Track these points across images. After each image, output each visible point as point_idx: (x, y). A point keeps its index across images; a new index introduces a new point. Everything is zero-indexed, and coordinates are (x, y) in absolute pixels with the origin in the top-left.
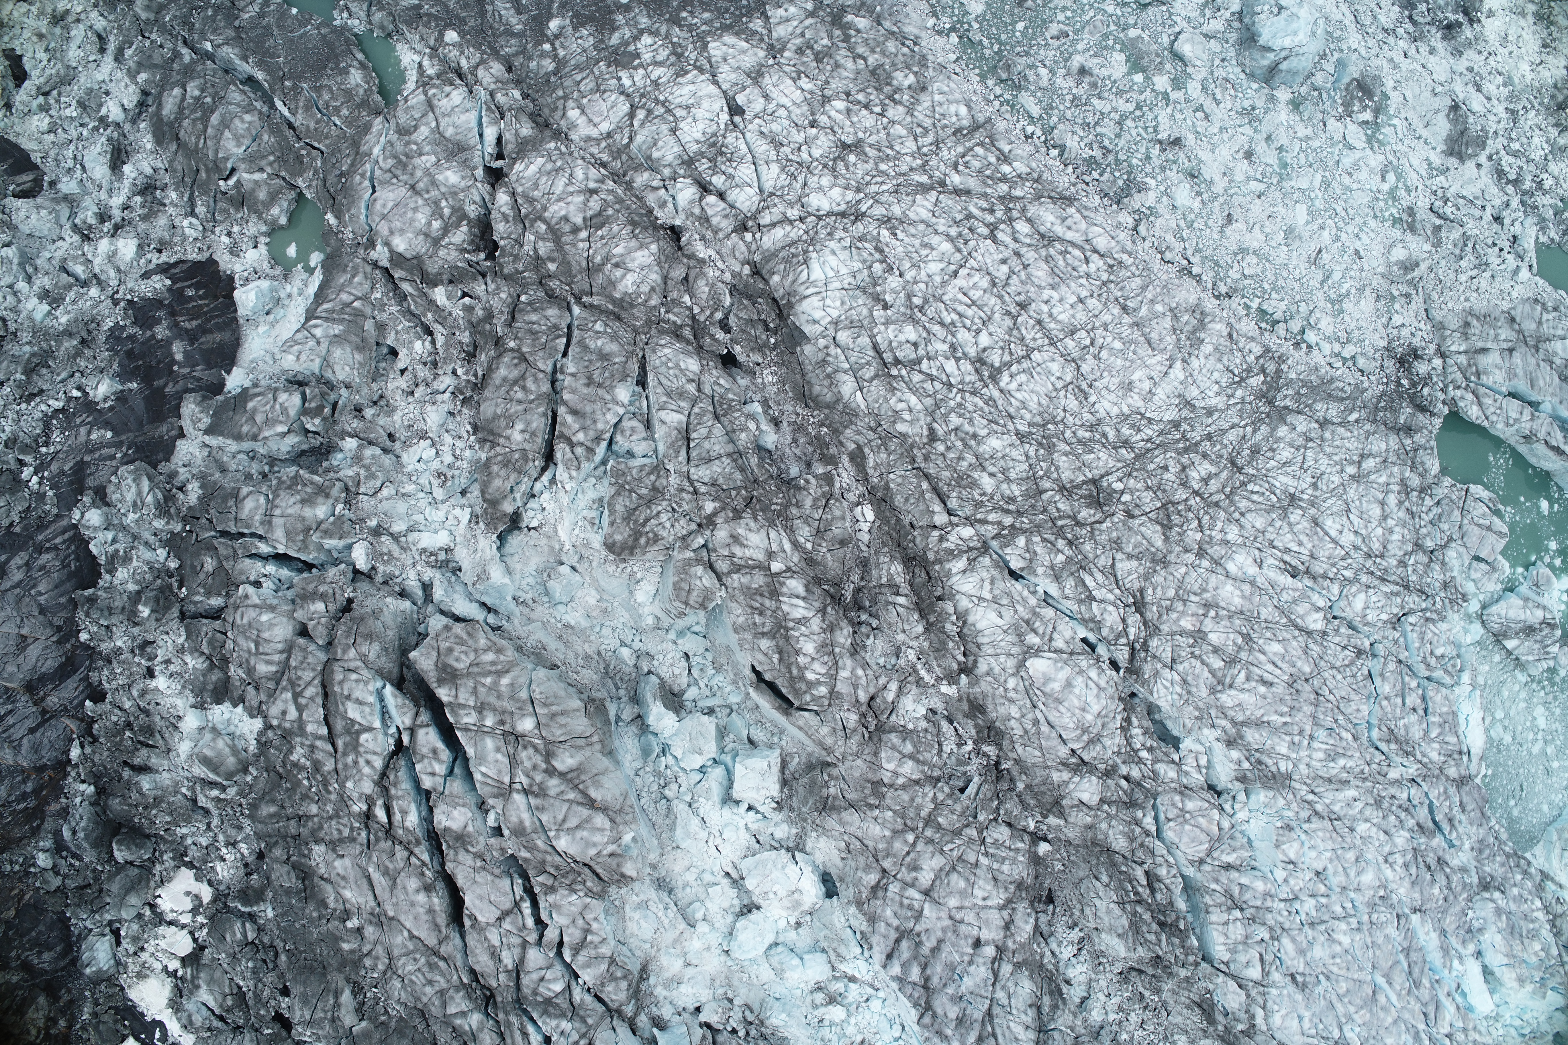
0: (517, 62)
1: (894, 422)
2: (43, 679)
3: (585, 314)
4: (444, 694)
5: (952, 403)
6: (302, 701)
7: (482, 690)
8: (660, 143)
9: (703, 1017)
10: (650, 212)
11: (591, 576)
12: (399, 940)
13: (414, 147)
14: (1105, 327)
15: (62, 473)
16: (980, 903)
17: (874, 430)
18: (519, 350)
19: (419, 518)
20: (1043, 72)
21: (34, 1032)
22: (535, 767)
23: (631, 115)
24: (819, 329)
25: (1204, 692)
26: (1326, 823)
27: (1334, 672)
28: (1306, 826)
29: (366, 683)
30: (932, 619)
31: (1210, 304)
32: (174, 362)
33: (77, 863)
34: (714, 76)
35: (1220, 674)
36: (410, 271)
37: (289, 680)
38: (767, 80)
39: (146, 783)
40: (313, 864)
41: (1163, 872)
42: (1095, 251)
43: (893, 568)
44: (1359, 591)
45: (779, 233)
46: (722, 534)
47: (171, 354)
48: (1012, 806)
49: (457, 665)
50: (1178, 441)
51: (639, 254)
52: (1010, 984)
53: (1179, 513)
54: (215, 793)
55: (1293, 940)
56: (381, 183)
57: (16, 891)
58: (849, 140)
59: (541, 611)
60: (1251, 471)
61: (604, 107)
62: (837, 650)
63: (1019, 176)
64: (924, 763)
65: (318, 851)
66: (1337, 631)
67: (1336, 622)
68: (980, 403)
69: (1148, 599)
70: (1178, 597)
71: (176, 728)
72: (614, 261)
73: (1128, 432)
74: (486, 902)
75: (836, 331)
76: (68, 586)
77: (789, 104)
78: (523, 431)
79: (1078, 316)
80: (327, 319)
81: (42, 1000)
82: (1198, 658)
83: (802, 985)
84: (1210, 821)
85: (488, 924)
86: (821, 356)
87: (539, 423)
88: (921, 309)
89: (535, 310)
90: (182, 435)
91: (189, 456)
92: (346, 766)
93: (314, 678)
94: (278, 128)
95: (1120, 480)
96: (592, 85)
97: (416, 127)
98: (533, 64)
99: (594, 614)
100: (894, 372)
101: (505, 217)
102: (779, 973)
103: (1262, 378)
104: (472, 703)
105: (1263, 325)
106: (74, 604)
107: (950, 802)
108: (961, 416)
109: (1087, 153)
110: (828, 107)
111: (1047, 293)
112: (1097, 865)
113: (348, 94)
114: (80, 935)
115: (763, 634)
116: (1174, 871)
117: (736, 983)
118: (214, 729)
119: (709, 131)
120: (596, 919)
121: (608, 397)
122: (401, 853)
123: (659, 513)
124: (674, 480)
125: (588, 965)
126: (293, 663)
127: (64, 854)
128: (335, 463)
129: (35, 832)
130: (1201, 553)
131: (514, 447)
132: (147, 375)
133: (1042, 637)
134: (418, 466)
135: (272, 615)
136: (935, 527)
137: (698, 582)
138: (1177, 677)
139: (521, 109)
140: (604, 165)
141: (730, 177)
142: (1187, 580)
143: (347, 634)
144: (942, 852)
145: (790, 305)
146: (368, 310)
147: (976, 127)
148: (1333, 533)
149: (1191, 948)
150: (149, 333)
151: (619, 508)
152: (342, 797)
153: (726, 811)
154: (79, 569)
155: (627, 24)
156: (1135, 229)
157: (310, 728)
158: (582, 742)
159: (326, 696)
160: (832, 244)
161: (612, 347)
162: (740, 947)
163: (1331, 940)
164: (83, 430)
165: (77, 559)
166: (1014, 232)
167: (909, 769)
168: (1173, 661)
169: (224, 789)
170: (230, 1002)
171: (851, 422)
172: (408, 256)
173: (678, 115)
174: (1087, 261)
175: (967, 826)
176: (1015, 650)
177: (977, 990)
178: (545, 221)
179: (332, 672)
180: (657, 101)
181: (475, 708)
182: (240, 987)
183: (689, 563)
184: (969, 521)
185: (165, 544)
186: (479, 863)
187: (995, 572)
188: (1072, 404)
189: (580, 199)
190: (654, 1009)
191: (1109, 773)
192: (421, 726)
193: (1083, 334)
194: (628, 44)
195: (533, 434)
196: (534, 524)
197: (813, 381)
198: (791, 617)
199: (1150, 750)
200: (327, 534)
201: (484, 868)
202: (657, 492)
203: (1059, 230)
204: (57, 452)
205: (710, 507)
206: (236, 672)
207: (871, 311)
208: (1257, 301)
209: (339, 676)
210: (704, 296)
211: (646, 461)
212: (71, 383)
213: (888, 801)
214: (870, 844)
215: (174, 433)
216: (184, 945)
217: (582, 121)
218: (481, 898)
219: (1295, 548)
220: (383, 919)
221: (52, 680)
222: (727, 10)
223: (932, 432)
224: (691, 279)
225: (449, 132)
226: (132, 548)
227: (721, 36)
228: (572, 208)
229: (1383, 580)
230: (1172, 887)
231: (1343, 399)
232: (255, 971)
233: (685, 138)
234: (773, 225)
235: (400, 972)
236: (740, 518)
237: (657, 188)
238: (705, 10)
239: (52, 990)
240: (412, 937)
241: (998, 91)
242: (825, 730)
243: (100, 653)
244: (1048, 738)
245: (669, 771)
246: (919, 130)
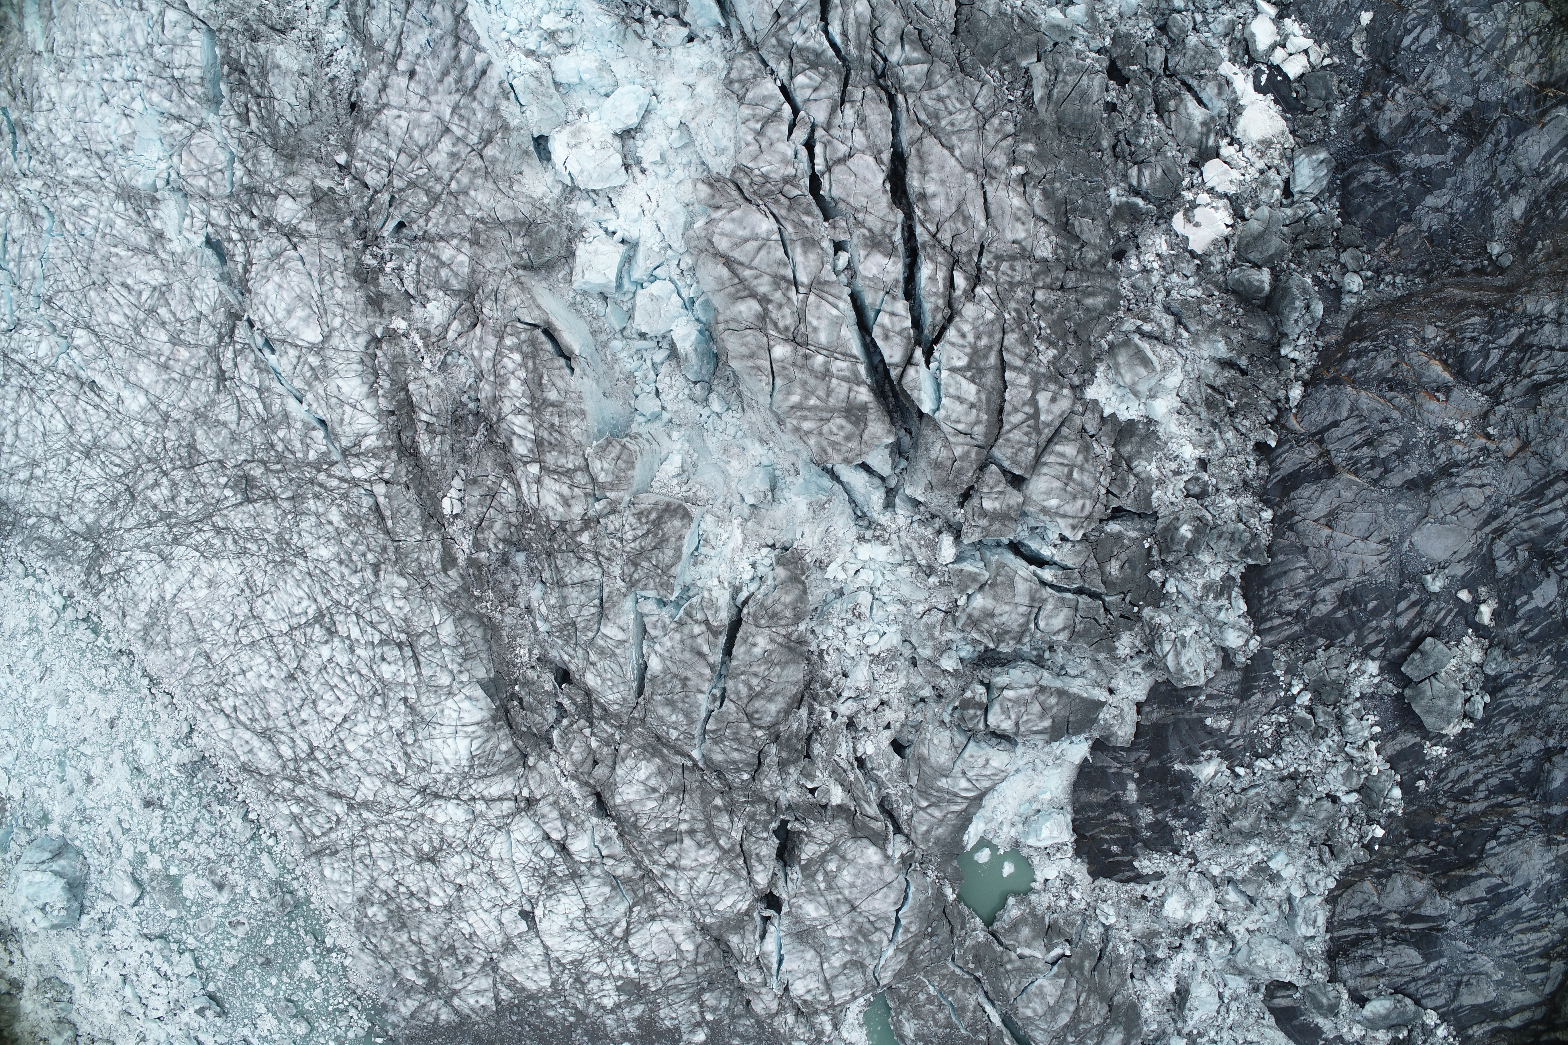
0: (739, 1009)
1: (409, 589)
2: (1316, 477)
3: (687, 748)
4: (864, 395)
5: (357, 597)
6: (1028, 409)
7: (821, 393)
8: (601, 900)
9: (685, 31)
10: (621, 835)
11: (729, 487)
12: (966, 147)
13: (847, 947)
14: (225, 644)
15: (1265, 692)
16: (403, 113)
17: (429, 584)
18: (753, 726)
19: (889, 576)
20: (254, 894)
21: (1399, 96)
22: (780, 306)
23: (627, 933)
24: (467, 691)
25: (177, 286)
26: (94, 149)
27: (72, 288)
28: (110, 148)
29: (947, 418)
30: (402, 394)
31: (138, 647)
32: (1138, 782)
33: (1319, 274)
34: (547, 954)
35: (162, 301)
36: (865, 826)
37: (1039, 433)
38: (499, 939)
39: (1222, 349)
40: (1053, 238)
41: (234, 122)
42: (228, 716)
43: (428, 449)
44: (42, 359)
45: (495, 790)
46: (577, 509)
47: (1140, 790)
48: (357, 205)
49: (843, 422)
50: (175, 525)
51: (632, 797)
52: (388, 31)
53: (181, 459)
54: (1147, 327)
55: (135, 42)
56: (887, 919)
57: (1393, 253)
58: (428, 865)
59: (785, 462)
60: (118, 485)
61: (655, 947)
62: (492, 378)
63: (285, 800)
64: (433, 256)
65: (1044, 250)
66: (65, 325)
67: (64, 333)
68: (333, 592)
69: (213, 382)
70: (189, 379)
71: (1186, 402)
72: (657, 795)
73: (215, 541)
74: (860, 175)
75: (451, 685)
76: (1273, 572)
77: (480, 911)
78: (755, 645)
79: (247, 658)
80: (956, 795)
81: (1384, 131)
82: (178, 320)
83: (581, 52)
84: (187, 165)
85: (863, 152)
86: (468, 665)
87: (739, 650)
88: (376, 692)
89: (735, 762)
90: (1139, 706)
91: (1134, 682)
92: (991, 335)
93: (1010, 431)
94: (998, 996)
95: (226, 498)
96: (665, 970)
97: (844, 966)
98: (725, 1003)
99: (736, 450)
100: (403, 637)
101: (760, 860)
102: (605, 67)
103: (102, 571)
104: (834, 381)
105: (96, 619)
106: (1269, 549)
107: (413, 215)
108: (350, 584)
109: (225, 809)
110: (446, 900)
111: (271, 685)
112: (289, 136)
113: (917, 1014)
114: (1331, 196)
115: (553, 405)
116: (224, 121)
117: (650, 62)
118: (1136, 394)
119: (553, 902)
120: (748, 145)
121: (669, 663)
122: (945, 237)
123: (634, 541)
124: (617, 571)
125: (766, 98)
126: (1031, 451)
127: (1332, 286)
128: (969, 648)
129: (1358, 314)
130: (166, 417)
131: (767, 631)
132: (1163, 774)
133: (306, 362)
134: (886, 629)
135: (1046, 504)
136: (387, 482)
137: (606, 466)
138: (197, 304)
139: (739, 962)
140: (661, 890)
141: (536, 853)
142: (180, 394)
143: (960, 472)
144: (429, 168)
145: (494, 719)
146: (915, 795)
147: (318, 854)
148: (58, 416)
149: (222, 46)
150: (1160, 816)
151: (669, 552)
152: (1002, 303)
153: (633, 234)
154: (1261, 587)
155: (626, 1022)
156: (192, 730)
157: (1026, 380)
158: (733, 325)
159: (1001, 410)
160: (447, 769)
161: (663, 711)
162: (638, 98)
163: (106, 37)
164: (1237, 731)
165: (1261, 598)
166: (293, 748)
167: (446, 252)
168: (199, 320)
169: (1138, 330)
170: (1172, 103)
171: (450, 596)
172: (865, 841)
173: (582, 923)
174: (235, 709)
175: (401, 190)
176: (330, 353)
177: (416, 28)
178: (721, 848)
179: (986, 435)
180: (601, 940)
181: (832, 376)
182: (1161, 117)
183: (613, 486)
184: (355, 483)
185: (1166, 596)
186: (860, 216)
187: (339, 430)
188: (258, 577)
189: (684, 862)
190: (727, 45)
191: (267, 223)
192: (896, 365)
193: (245, 641)
194: (626, 1002)
195: (745, 641)
196: (765, 550)
197: (481, 642)
198: (527, 418)
199: (230, 240)
200: (974, 578)
201: (856, 210)
202: (634, 561)
203: (256, 742)
204: (1268, 713)
205: (585, 538)
206: (1105, 451)
207: (418, 699)
208: (98, 643)
209: (979, 430)
210: (576, 743)
211: (644, 593)
212: (1245, 782)
213: (468, 224)
214: (490, 185)
215: (1147, 709)
216: (1213, 172)
217: (680, 938)
218: (865, 180)
219: (89, 408)
220: (981, 171)
221: (1307, 474)
222: (531, 1014)
223: (376, 574)
224: (590, 762)
225: (810, 954)
226: (1201, 599)
227: (539, 990)
228: (693, 855)
229: (23, 366)
230: (228, 107)
231: (39, 538)
232: (1138, 133)
233: (576, 899)
234: (500, 799)
235: (973, 113)
236: (561, 522)
237: (609, 857)
238: (552, 1018)
239: (1372, 141)
240: (951, 149)
241: (295, 884)
242: (513, 302)
243: (1253, 494)
244: (313, 264)
245: (689, 281)
246: (368, 861)
